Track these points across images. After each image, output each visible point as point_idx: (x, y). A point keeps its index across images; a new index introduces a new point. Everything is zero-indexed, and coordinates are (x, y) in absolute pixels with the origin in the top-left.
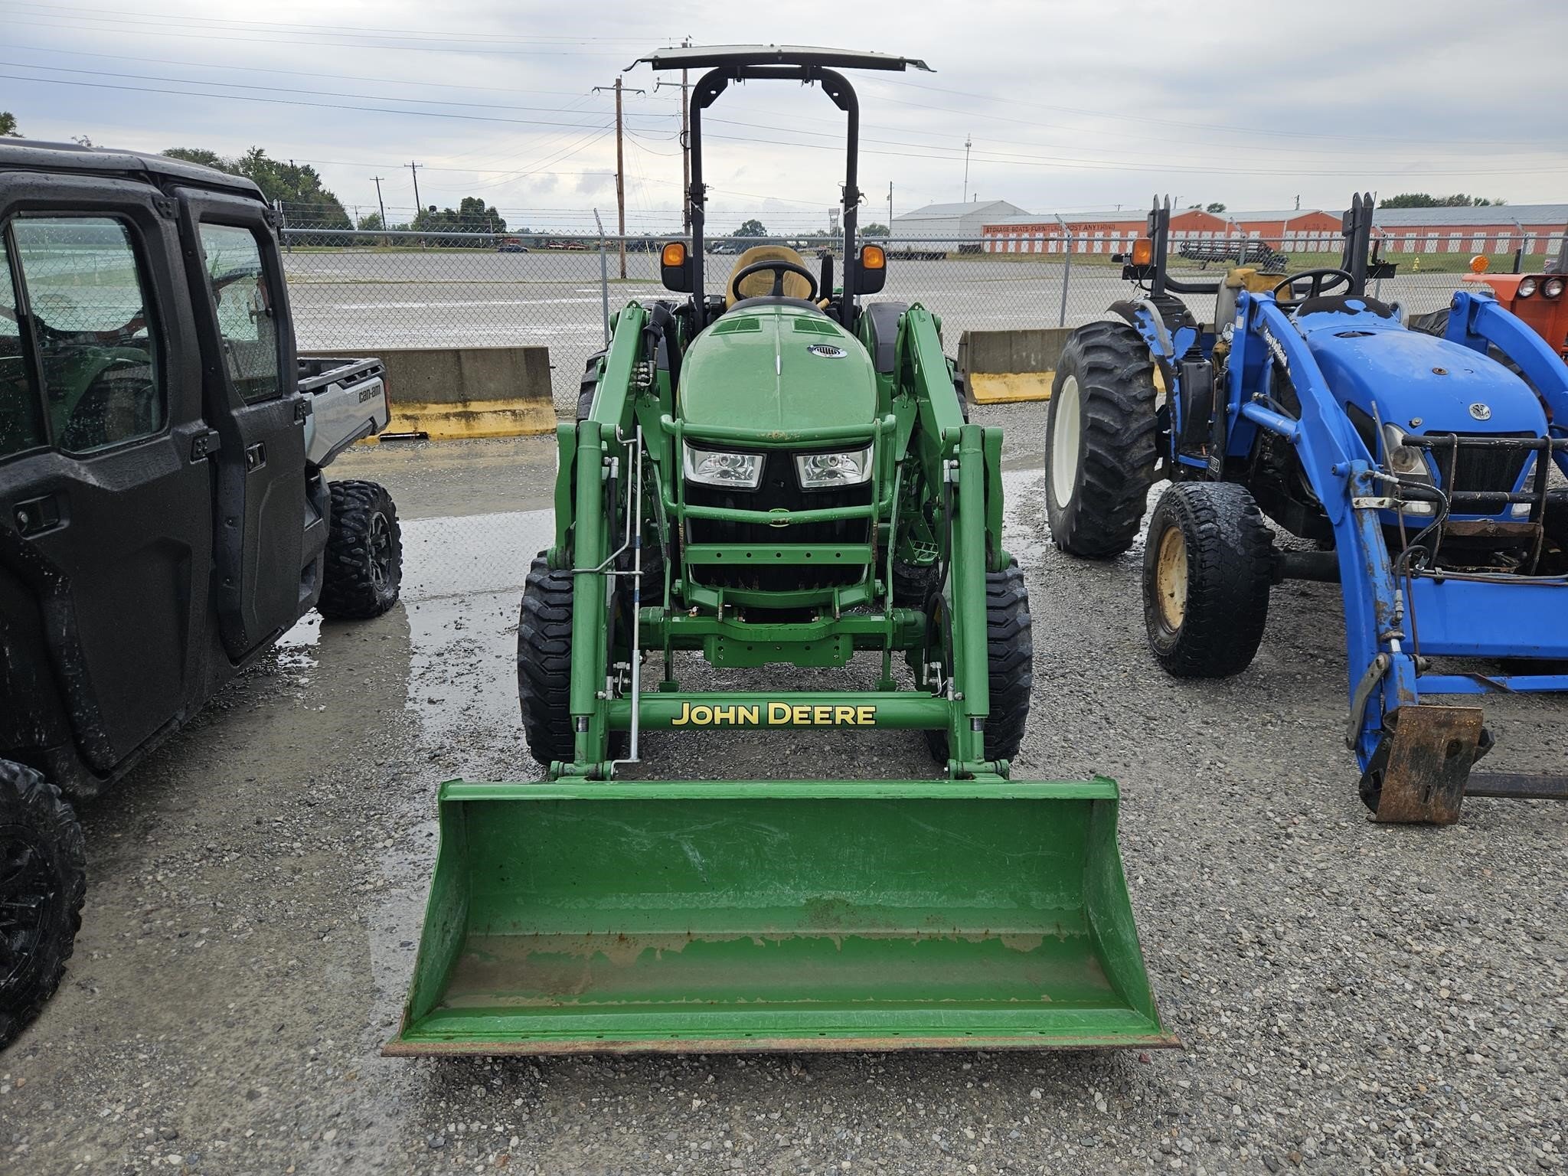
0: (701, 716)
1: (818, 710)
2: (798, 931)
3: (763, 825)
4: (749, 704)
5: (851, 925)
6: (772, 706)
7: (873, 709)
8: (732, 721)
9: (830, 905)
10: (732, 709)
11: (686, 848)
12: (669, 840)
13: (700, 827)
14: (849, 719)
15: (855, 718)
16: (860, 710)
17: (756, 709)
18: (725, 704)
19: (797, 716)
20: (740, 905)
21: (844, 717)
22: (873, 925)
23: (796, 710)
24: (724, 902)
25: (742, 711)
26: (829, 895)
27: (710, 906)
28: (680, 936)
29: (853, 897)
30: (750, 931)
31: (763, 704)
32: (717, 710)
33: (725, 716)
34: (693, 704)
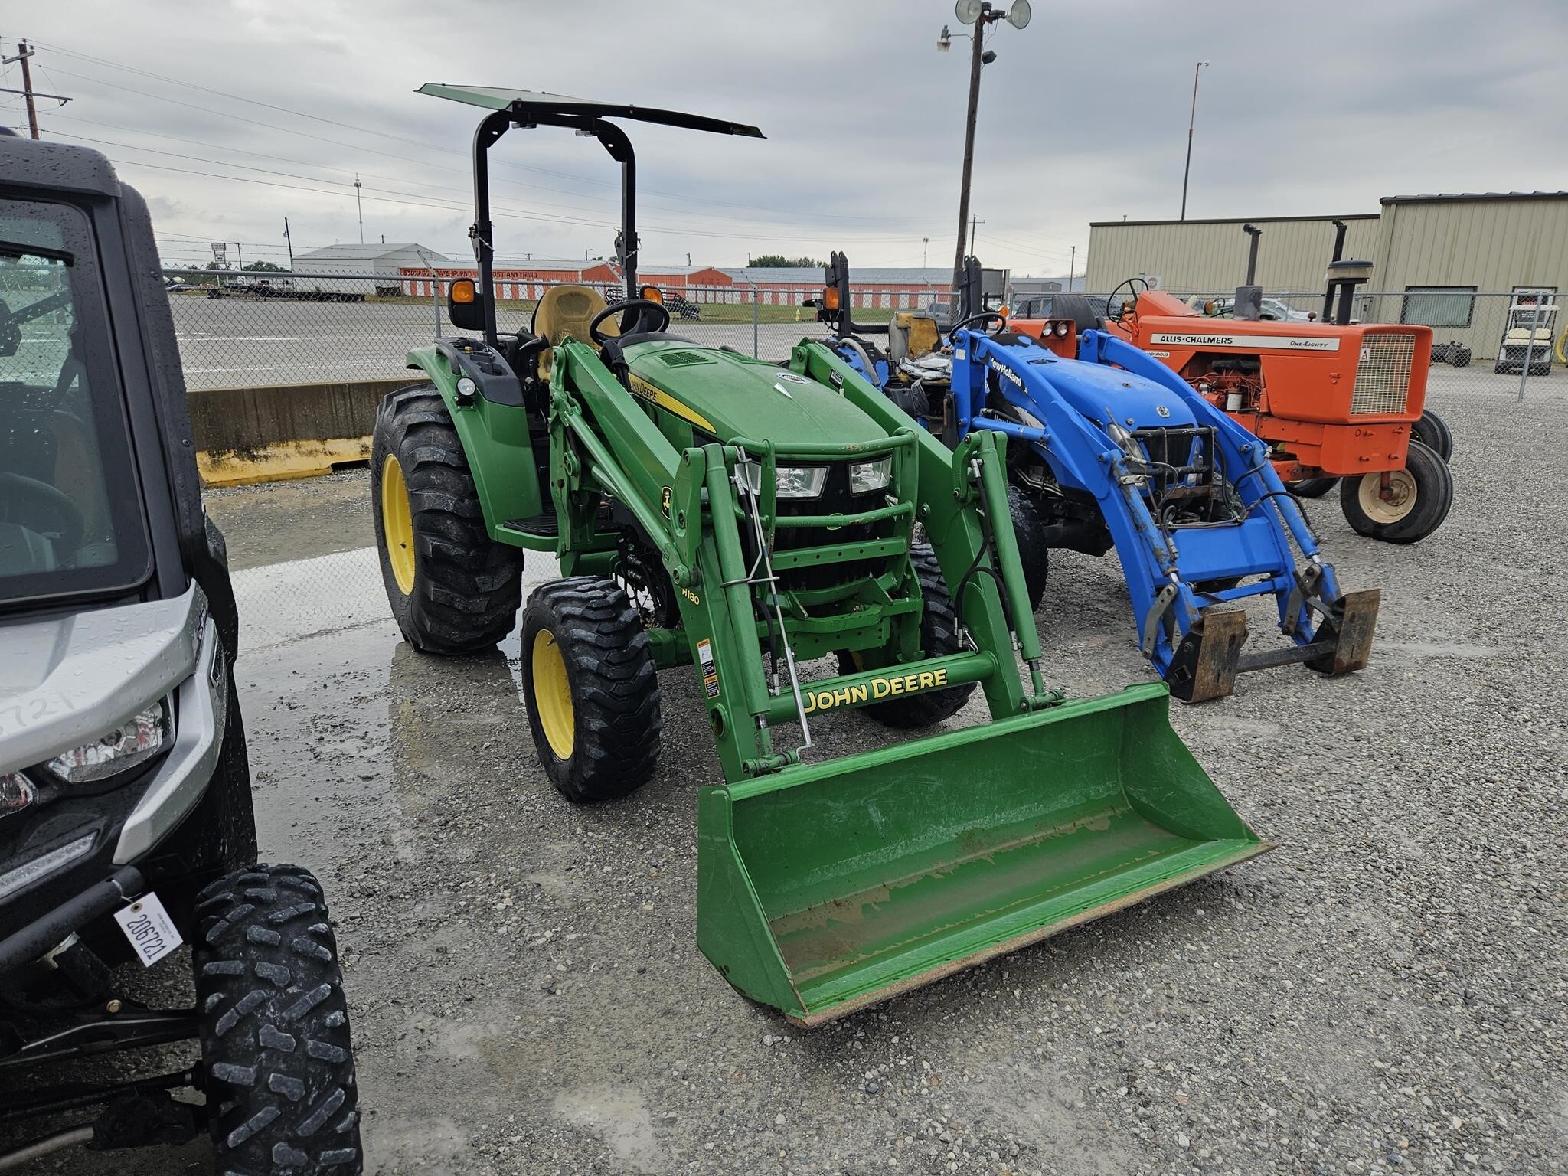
0: (825, 701)
1: (907, 679)
2: (959, 860)
3: (927, 777)
4: (857, 684)
5: (990, 845)
6: (875, 682)
7: (944, 671)
8: (848, 702)
9: (971, 834)
10: (846, 690)
11: (871, 811)
12: (860, 807)
13: (883, 789)
14: (929, 682)
15: (934, 682)
16: (936, 673)
17: (863, 687)
18: (840, 687)
19: (894, 687)
20: (911, 851)
21: (926, 681)
22: (1004, 841)
23: (893, 682)
24: (900, 852)
25: (855, 691)
26: (969, 826)
27: (891, 859)
28: (879, 890)
29: (983, 822)
30: (926, 870)
31: (867, 681)
32: (836, 693)
33: (842, 697)
34: (816, 692)
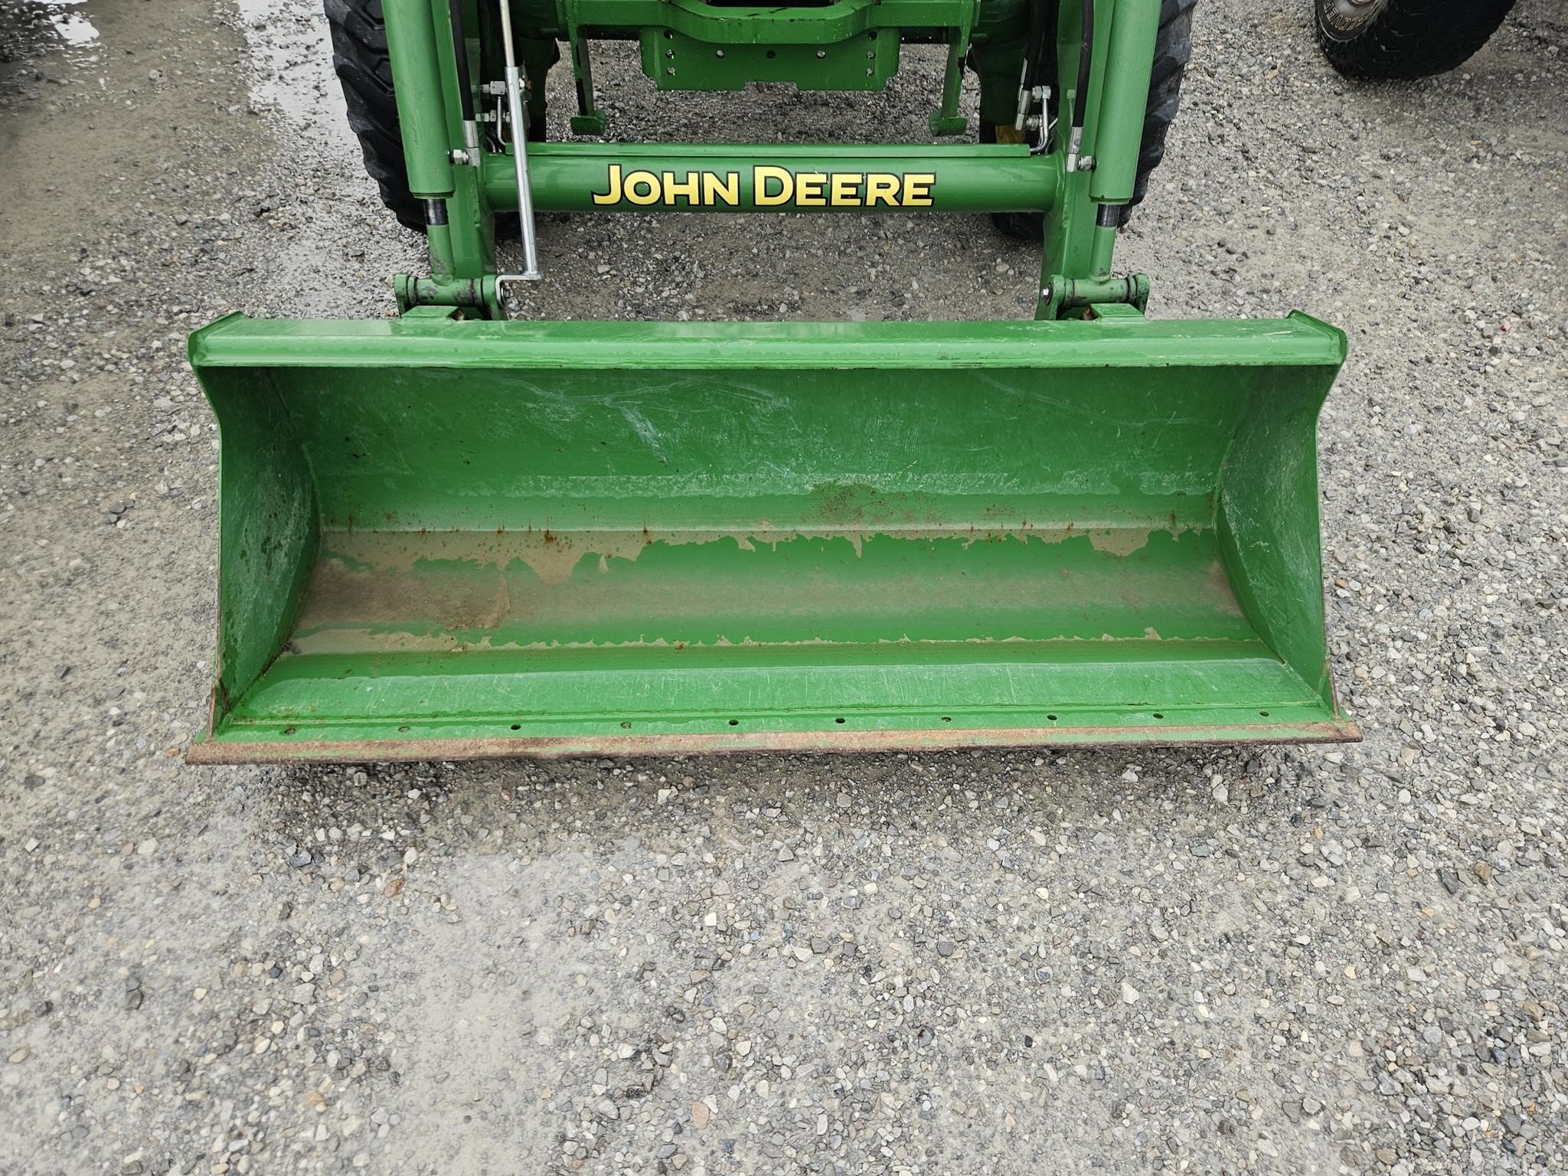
0: (642, 189)
1: (838, 180)
2: (802, 528)
4: (721, 168)
5: (878, 519)
6: (761, 173)
7: (929, 179)
8: (694, 200)
9: (847, 493)
10: (693, 178)
11: (630, 417)
14: (888, 195)
15: (899, 196)
16: (910, 180)
17: (733, 179)
18: (681, 168)
19: (802, 191)
20: (718, 492)
21: (881, 193)
22: (908, 519)
23: (802, 180)
24: (694, 489)
25: (711, 183)
26: (848, 479)
27: (673, 494)
28: (632, 535)
29: (882, 481)
30: (733, 529)
31: (745, 169)
32: (668, 178)
33: (681, 190)
34: (628, 166)
